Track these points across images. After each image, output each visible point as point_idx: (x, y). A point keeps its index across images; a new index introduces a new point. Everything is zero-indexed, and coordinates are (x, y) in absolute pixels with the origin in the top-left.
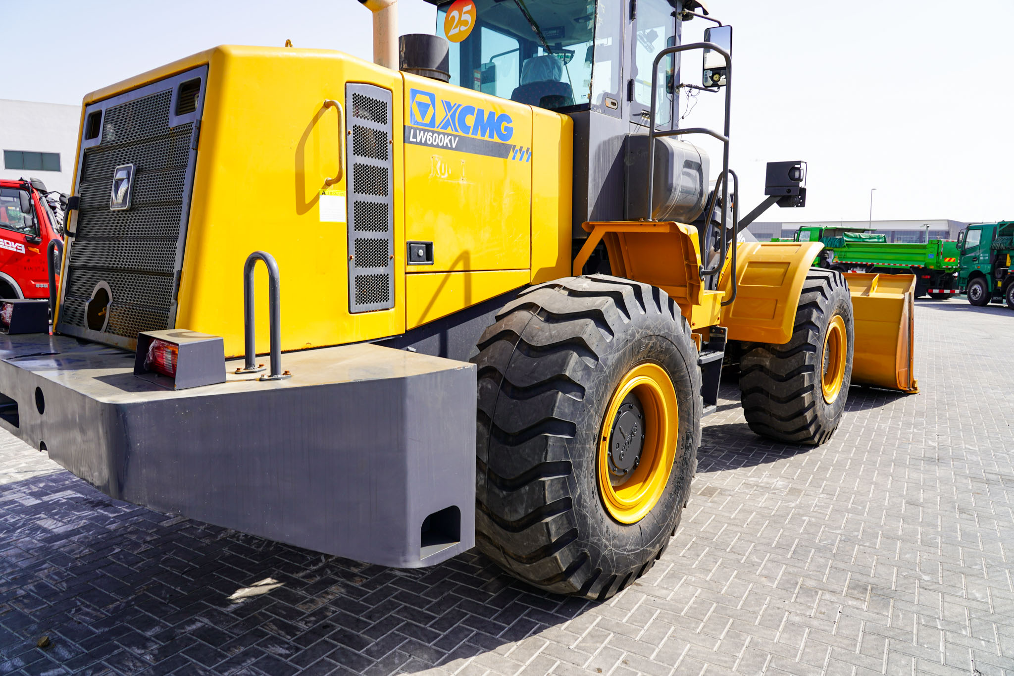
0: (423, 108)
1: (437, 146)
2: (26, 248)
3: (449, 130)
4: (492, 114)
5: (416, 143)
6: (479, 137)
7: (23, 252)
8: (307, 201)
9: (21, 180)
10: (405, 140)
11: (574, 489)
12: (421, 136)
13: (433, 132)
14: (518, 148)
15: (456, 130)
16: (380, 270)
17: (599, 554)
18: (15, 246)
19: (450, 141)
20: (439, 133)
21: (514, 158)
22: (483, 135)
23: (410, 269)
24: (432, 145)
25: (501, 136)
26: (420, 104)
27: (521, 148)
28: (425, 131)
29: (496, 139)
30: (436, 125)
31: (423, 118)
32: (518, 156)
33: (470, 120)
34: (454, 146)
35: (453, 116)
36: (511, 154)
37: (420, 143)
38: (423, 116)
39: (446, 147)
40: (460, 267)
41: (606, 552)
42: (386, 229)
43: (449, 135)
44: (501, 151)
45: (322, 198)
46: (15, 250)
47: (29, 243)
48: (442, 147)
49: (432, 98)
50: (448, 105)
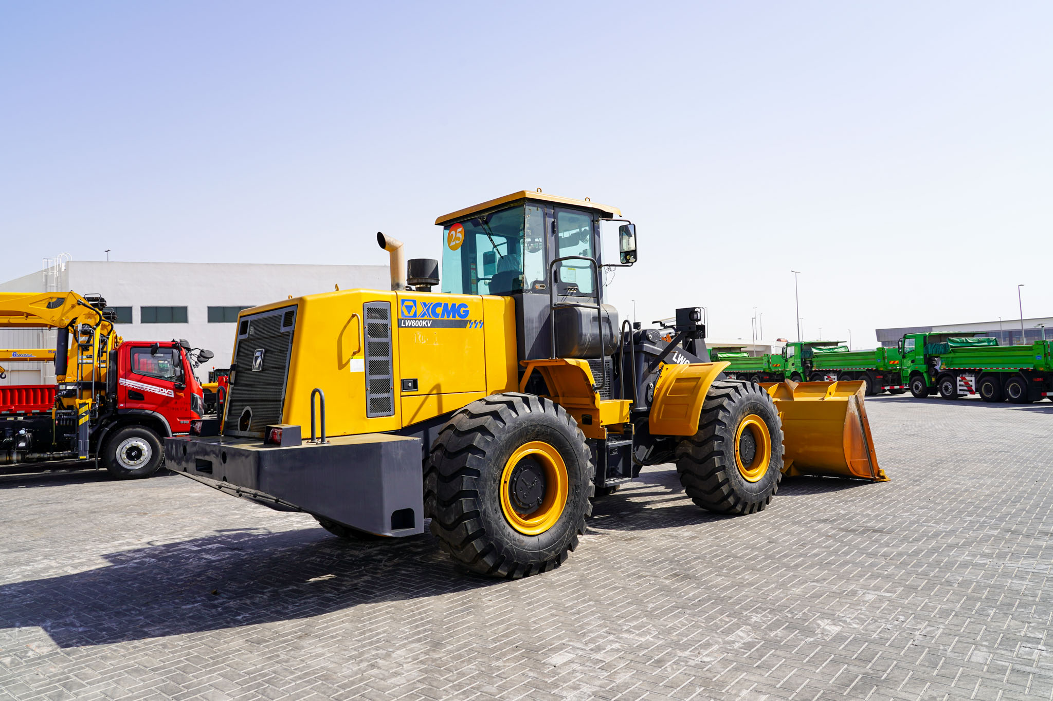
0: (409, 308)
1: (419, 327)
2: (175, 393)
3: (426, 317)
4: (454, 305)
5: (405, 327)
6: (446, 318)
7: (173, 396)
8: (344, 363)
9: (173, 341)
10: (399, 326)
11: (480, 506)
12: (408, 323)
13: (416, 320)
14: (473, 321)
15: (430, 317)
16: (386, 395)
17: (502, 546)
18: (167, 392)
19: (427, 323)
20: (419, 320)
21: (470, 327)
22: (448, 317)
23: (403, 394)
24: (415, 327)
25: (460, 316)
26: (407, 307)
27: (476, 321)
28: (410, 320)
29: (457, 318)
30: (418, 315)
31: (409, 313)
32: (474, 325)
33: (439, 310)
34: (429, 325)
35: (428, 310)
36: (468, 325)
37: (408, 327)
38: (409, 312)
39: (425, 327)
40: (434, 392)
41: (508, 546)
42: (388, 373)
43: (425, 320)
44: (462, 324)
45: (352, 361)
46: (167, 395)
47: (177, 389)
48: (422, 327)
49: (414, 302)
50: (425, 304)
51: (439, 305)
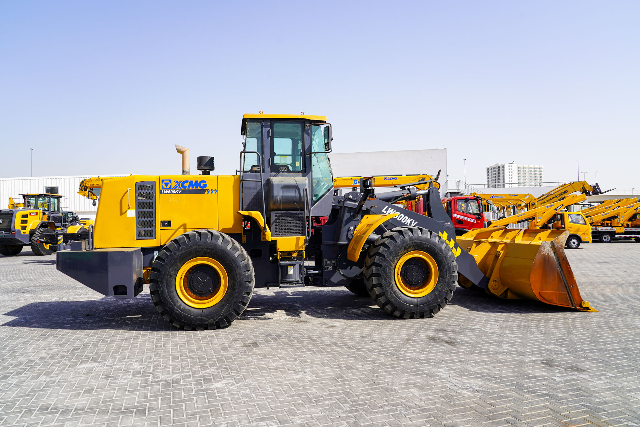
0: (167, 184)
1: (173, 194)
3: (177, 189)
4: (196, 181)
5: (164, 194)
6: (191, 188)
8: (123, 212)
10: (161, 193)
12: (166, 192)
13: (171, 190)
14: (210, 190)
15: (180, 188)
16: (150, 229)
19: (178, 192)
20: (173, 190)
21: (208, 193)
22: (193, 187)
23: (161, 228)
24: (170, 194)
25: (201, 187)
26: (165, 183)
27: (212, 190)
28: (167, 190)
29: (199, 188)
30: (172, 188)
32: (210, 192)
33: (186, 185)
34: (180, 193)
35: (179, 185)
36: (207, 192)
37: (166, 194)
38: (167, 186)
39: (177, 193)
40: (182, 228)
41: (177, 312)
42: (152, 217)
43: (177, 190)
44: (202, 192)
45: (128, 211)
48: (175, 194)
49: (170, 181)
50: (177, 182)
51: (187, 182)
